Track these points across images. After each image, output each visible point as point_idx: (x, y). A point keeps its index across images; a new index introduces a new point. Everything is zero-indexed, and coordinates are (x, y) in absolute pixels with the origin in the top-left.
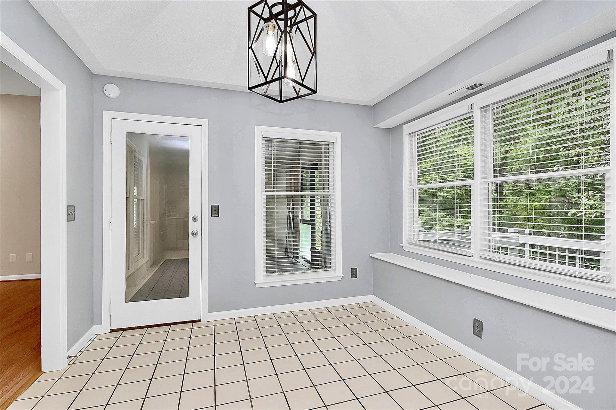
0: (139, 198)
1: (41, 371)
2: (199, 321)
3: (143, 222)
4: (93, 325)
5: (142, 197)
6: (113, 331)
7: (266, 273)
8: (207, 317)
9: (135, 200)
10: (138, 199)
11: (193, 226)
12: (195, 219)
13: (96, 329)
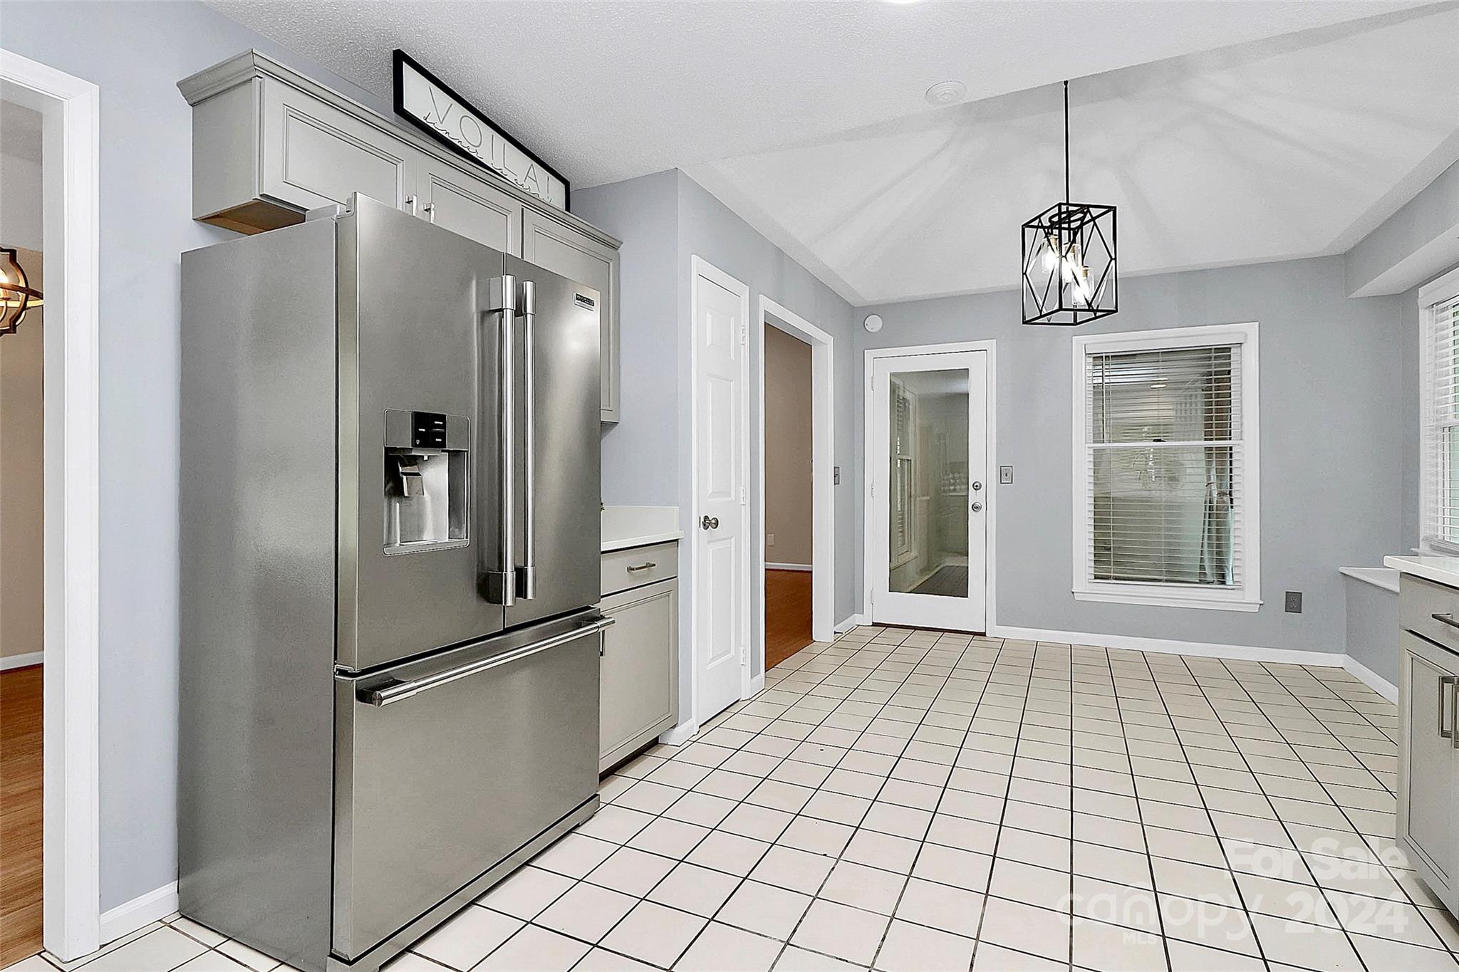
0: (904, 457)
1: (812, 639)
2: (984, 634)
3: (910, 497)
4: (854, 613)
5: (908, 455)
6: (875, 624)
7: (1093, 578)
8: (994, 631)
9: (899, 461)
10: (902, 460)
11: (974, 497)
12: (977, 487)
13: (858, 619)
